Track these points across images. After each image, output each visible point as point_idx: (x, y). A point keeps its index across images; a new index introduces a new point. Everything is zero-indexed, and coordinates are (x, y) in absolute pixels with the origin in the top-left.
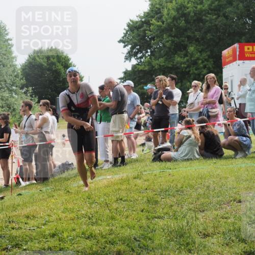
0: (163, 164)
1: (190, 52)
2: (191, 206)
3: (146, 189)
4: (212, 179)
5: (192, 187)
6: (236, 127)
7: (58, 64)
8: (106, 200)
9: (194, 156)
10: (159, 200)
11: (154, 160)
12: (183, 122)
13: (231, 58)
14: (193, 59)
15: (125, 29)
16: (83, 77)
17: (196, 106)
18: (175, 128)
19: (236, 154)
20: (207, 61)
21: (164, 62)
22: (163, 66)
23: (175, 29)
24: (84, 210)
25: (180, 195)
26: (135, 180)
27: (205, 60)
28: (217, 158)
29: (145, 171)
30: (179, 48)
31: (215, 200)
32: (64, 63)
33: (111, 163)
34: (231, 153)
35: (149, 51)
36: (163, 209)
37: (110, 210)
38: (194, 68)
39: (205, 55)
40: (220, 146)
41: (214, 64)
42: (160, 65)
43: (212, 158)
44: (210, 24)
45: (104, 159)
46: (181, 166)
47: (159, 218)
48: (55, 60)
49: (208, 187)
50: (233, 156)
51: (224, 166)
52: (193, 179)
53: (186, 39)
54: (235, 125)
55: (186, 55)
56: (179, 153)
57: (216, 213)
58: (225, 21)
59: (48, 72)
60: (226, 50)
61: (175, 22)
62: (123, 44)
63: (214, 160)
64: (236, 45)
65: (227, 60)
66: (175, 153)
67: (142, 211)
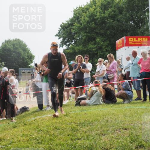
0: (82, 107)
1: (97, 42)
2: (97, 132)
3: (71, 122)
4: (110, 116)
5: (98, 121)
6: (124, 85)
7: (20, 49)
8: (47, 129)
9: (100, 102)
10: (79, 128)
11: (76, 105)
12: (94, 82)
13: (121, 45)
14: (99, 46)
15: (59, 28)
16: (35, 56)
17: (101, 73)
18: (89, 86)
19: (124, 101)
20: (107, 47)
21: (82, 48)
22: (81, 50)
23: (89, 28)
24: (34, 135)
25: (91, 125)
26: (65, 117)
27: (106, 46)
28: (113, 104)
29: (71, 111)
30: (91, 39)
31: (111, 128)
32: (23, 48)
33: (51, 107)
34: (121, 100)
35: (73, 41)
36: (81, 134)
37: (49, 135)
38: (100, 51)
39: (106, 43)
40: (115, 96)
41: (111, 48)
42: (79, 50)
43: (110, 103)
44: (109, 25)
45: (46, 105)
46: (92, 108)
47: (78, 139)
48: (18, 46)
49: (107, 121)
50: (122, 102)
51: (117, 108)
52: (99, 116)
53: (95, 34)
54: (123, 84)
55: (95, 44)
56: (91, 101)
57: (112, 136)
58: (117, 23)
59: (14, 54)
60: (119, 40)
61: (88, 24)
62: (58, 37)
63: (111, 105)
64: (124, 38)
65: (119, 46)
66: (89, 100)
67: (69, 135)
